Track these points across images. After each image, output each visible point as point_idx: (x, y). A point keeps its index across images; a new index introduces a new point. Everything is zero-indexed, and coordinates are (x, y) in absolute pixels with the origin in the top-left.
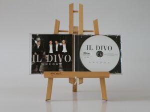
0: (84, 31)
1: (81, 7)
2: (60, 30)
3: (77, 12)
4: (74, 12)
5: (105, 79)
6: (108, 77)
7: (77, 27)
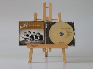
0: (52, 20)
1: (51, 4)
2: (37, 19)
3: (48, 8)
4: (46, 8)
5: (65, 49)
6: (67, 48)
7: (48, 17)
